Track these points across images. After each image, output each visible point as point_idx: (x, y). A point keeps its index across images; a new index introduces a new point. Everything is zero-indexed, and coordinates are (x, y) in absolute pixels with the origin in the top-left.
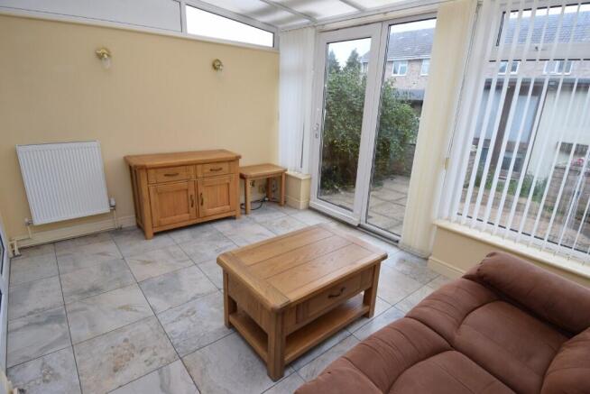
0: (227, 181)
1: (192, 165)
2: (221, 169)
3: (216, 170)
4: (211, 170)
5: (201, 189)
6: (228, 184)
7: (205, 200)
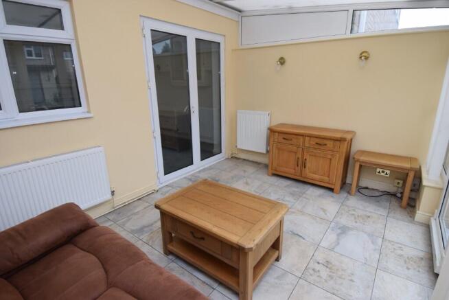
0: (330, 157)
1: (303, 135)
2: (326, 145)
3: (320, 145)
4: (317, 143)
5: (307, 156)
6: (331, 159)
7: (308, 165)
